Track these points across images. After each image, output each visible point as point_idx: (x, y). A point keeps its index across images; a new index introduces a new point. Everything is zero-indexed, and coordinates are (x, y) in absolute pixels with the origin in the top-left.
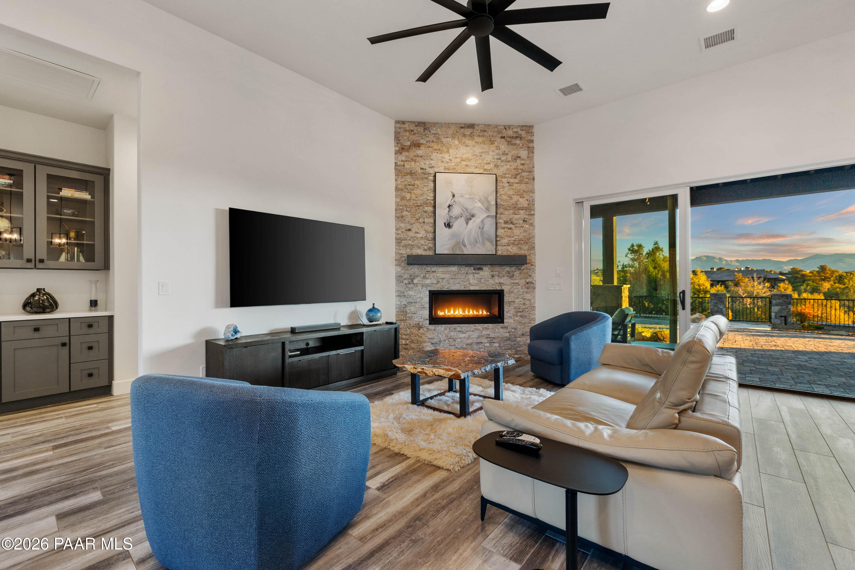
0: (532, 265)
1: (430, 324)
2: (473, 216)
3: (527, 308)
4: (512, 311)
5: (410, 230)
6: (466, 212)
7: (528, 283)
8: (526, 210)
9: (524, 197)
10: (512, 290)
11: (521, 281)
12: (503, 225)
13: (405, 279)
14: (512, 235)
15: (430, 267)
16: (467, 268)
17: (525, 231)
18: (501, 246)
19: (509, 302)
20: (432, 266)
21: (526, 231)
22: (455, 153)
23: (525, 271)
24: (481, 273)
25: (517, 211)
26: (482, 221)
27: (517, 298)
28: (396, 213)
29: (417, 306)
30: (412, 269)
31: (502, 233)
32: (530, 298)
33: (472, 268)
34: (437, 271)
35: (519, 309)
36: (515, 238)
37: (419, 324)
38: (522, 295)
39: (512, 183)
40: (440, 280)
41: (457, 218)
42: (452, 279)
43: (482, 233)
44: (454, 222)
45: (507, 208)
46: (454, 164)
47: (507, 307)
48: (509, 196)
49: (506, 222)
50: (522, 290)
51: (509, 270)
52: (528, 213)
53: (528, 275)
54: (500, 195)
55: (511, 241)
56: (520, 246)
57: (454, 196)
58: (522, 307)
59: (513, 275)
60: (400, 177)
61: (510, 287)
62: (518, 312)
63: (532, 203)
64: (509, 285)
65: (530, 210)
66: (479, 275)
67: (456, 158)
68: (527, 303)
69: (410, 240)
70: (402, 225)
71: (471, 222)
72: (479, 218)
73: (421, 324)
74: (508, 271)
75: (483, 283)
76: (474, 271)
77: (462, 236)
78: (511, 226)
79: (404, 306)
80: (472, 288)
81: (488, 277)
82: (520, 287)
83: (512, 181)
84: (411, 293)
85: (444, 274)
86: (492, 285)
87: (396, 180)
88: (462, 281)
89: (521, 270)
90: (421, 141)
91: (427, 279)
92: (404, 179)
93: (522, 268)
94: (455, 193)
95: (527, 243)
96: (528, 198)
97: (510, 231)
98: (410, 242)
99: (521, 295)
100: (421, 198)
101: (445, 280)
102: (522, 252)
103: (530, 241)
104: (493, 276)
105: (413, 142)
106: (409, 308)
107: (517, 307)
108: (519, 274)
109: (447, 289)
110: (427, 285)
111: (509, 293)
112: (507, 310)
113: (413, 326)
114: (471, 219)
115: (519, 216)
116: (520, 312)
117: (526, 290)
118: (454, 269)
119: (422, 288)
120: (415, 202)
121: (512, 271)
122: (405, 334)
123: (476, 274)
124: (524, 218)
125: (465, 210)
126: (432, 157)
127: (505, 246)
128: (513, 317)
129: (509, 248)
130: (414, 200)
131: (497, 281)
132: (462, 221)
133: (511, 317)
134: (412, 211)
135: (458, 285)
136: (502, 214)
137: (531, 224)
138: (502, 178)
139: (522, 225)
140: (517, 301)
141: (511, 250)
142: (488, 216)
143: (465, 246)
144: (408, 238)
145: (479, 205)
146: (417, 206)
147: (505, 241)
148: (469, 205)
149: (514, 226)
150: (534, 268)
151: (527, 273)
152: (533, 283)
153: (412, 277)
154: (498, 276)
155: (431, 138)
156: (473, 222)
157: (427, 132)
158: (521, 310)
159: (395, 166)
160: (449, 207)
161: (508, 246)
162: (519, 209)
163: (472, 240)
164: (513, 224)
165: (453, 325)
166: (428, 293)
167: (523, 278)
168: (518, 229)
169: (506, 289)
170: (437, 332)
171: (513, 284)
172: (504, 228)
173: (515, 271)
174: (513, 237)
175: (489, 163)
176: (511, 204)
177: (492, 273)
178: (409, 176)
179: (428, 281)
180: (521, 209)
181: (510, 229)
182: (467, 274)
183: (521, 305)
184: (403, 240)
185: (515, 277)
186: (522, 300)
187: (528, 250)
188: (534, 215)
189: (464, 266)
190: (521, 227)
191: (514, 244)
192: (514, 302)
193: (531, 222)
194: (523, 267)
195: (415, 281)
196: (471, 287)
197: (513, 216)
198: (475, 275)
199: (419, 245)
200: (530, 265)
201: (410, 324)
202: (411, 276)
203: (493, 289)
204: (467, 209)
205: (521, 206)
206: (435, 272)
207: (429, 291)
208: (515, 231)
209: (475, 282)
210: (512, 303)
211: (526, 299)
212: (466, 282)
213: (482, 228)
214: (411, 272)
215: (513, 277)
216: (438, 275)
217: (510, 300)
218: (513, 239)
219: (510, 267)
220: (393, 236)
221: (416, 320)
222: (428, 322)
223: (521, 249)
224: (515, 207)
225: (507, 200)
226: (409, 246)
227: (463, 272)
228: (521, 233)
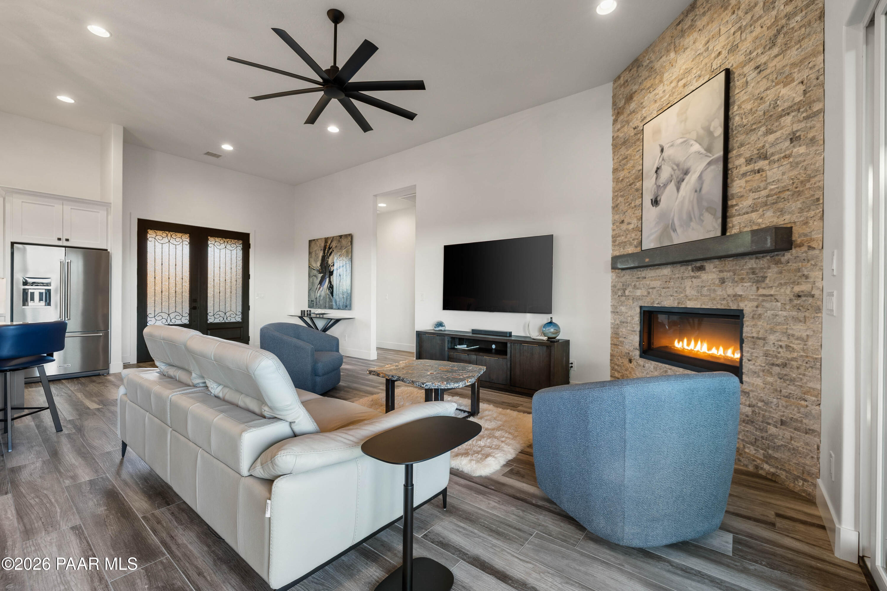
0: (810, 248)
1: (641, 356)
2: (686, 173)
3: (794, 359)
4: (761, 361)
5: (623, 222)
6: (677, 171)
7: (799, 296)
8: (799, 109)
9: (793, 80)
10: (760, 310)
11: (782, 290)
12: (744, 169)
13: (619, 289)
14: (762, 185)
15: (640, 271)
16: (683, 269)
17: (794, 165)
18: (739, 215)
19: (753, 337)
20: (642, 269)
21: (797, 164)
22: (671, 75)
23: (794, 266)
24: (704, 276)
25: (777, 124)
26: (700, 177)
27: (773, 331)
28: (613, 203)
29: (629, 328)
30: (624, 275)
31: (741, 187)
32: (804, 335)
33: (690, 268)
34: (647, 276)
35: (776, 356)
36: (771, 190)
37: (629, 353)
38: (783, 324)
39: (765, 63)
40: (650, 290)
41: (665, 185)
42: (663, 288)
43: (700, 200)
44: (662, 193)
45: (754, 127)
46: (667, 96)
47: (747, 349)
48: (756, 99)
49: (749, 161)
50: (785, 313)
51: (755, 266)
52: (804, 115)
53: (800, 274)
54: (740, 107)
55: (760, 200)
56: (781, 205)
57: (662, 151)
58: (784, 353)
59: (762, 277)
60: (616, 153)
61: (755, 304)
62: (773, 364)
63: (815, 82)
64: (753, 300)
65: (810, 104)
66: (699, 280)
67: (671, 83)
68: (795, 346)
69: (623, 236)
70: (617, 217)
71: (683, 184)
72: (695, 172)
73: (631, 353)
74: (752, 269)
75: (706, 296)
76: (692, 274)
77: (672, 216)
78: (762, 164)
79: (617, 326)
80: (690, 305)
81: (714, 283)
82: (779, 304)
83: (763, 59)
84: (623, 309)
85: (655, 280)
86: (720, 299)
87: (613, 160)
88: (676, 292)
89: (781, 263)
90: (635, 88)
91: (638, 289)
92: (619, 154)
93: (784, 259)
94: (663, 145)
95: (800, 193)
96: (805, 73)
97: (758, 176)
98: (623, 237)
99: (780, 324)
100: (634, 171)
101: (655, 290)
102: (782, 221)
103: (808, 185)
104: (723, 281)
105: (626, 97)
106: (621, 330)
107: (771, 353)
108: (777, 273)
109: (659, 306)
110: (638, 299)
111: (753, 317)
112: (749, 355)
113: (624, 356)
114: (683, 180)
115: (778, 134)
116: (778, 365)
117: (794, 313)
118: (666, 271)
119: (633, 303)
120: (628, 180)
121: (762, 268)
122: (616, 364)
123: (695, 278)
124: (794, 133)
125: (675, 167)
126: (644, 104)
127: (747, 213)
128: (761, 374)
129: (754, 215)
130: (628, 178)
131: (730, 291)
132: (672, 187)
133: (755, 373)
134: (625, 195)
135: (672, 298)
136: (742, 145)
137: (813, 140)
138: (743, 67)
139: (787, 152)
140: (772, 338)
141: (760, 220)
142: (709, 164)
143: (675, 230)
144: (622, 234)
145: (696, 147)
146: (630, 185)
147: (747, 203)
148: (680, 157)
149: (767, 162)
150: (817, 257)
151: (799, 270)
152: (813, 296)
153: (624, 287)
154: (734, 281)
155: (645, 74)
156: (686, 185)
157: (641, 69)
158: (779, 362)
159: (613, 140)
160: (656, 172)
161: (752, 212)
162: (781, 116)
163: (685, 216)
164: (765, 158)
165: (664, 365)
166: (638, 310)
167: (786, 284)
168: (776, 165)
169: (747, 307)
170: (646, 370)
171: (761, 298)
172: (744, 175)
173: (769, 268)
174: (765, 189)
175: (720, 53)
176: (761, 113)
177: (722, 275)
178: (623, 147)
179: (638, 293)
180: (785, 115)
181: (759, 172)
182: (682, 279)
183: (780, 350)
184: (617, 237)
185: (767, 281)
186: (785, 339)
187: (801, 210)
188: (822, 111)
189: (679, 265)
190: (785, 157)
191: (765, 204)
192: (764, 339)
193: (810, 135)
194: (788, 255)
195: (627, 293)
196: (688, 302)
197: (765, 139)
198: (693, 280)
199: (631, 240)
200: (805, 248)
201: (622, 352)
202: (623, 285)
203: (723, 307)
204: (678, 165)
205: (786, 105)
206: (645, 278)
207: (641, 307)
208: (769, 173)
209: (694, 293)
210: (761, 342)
211: (793, 335)
212: (682, 293)
213: (698, 191)
214: (623, 279)
215: (763, 281)
216: (648, 282)
217: (755, 335)
218: (764, 193)
219: (757, 258)
220: (610, 233)
221: (627, 347)
222: (638, 353)
223: (782, 212)
224: (771, 116)
225: (754, 110)
226: (622, 245)
227: (677, 276)
228: (783, 174)
